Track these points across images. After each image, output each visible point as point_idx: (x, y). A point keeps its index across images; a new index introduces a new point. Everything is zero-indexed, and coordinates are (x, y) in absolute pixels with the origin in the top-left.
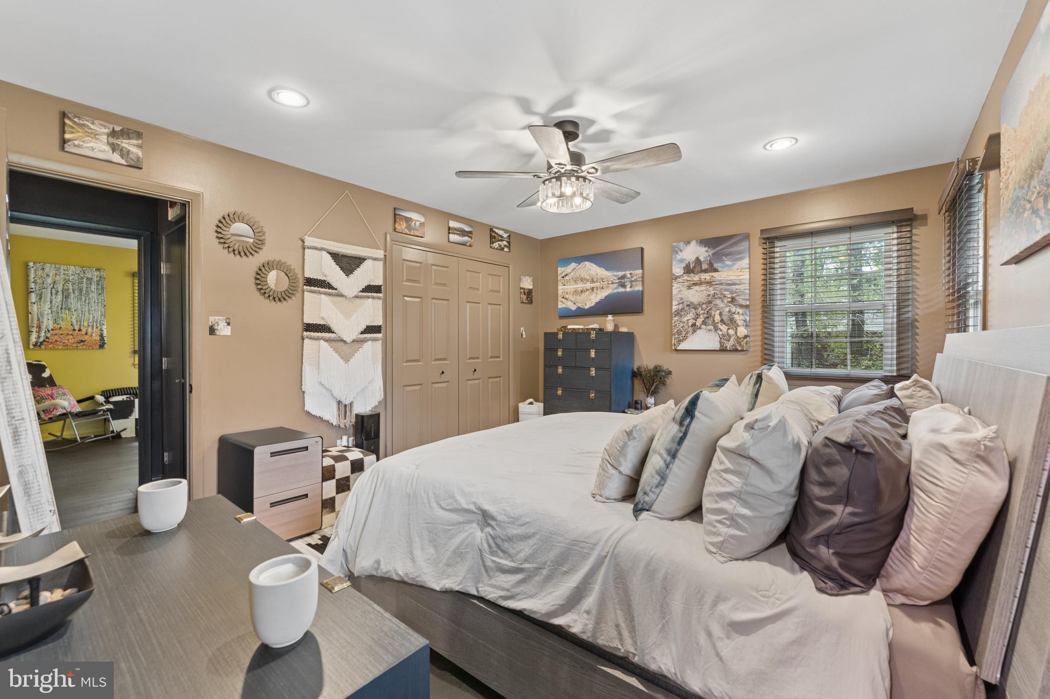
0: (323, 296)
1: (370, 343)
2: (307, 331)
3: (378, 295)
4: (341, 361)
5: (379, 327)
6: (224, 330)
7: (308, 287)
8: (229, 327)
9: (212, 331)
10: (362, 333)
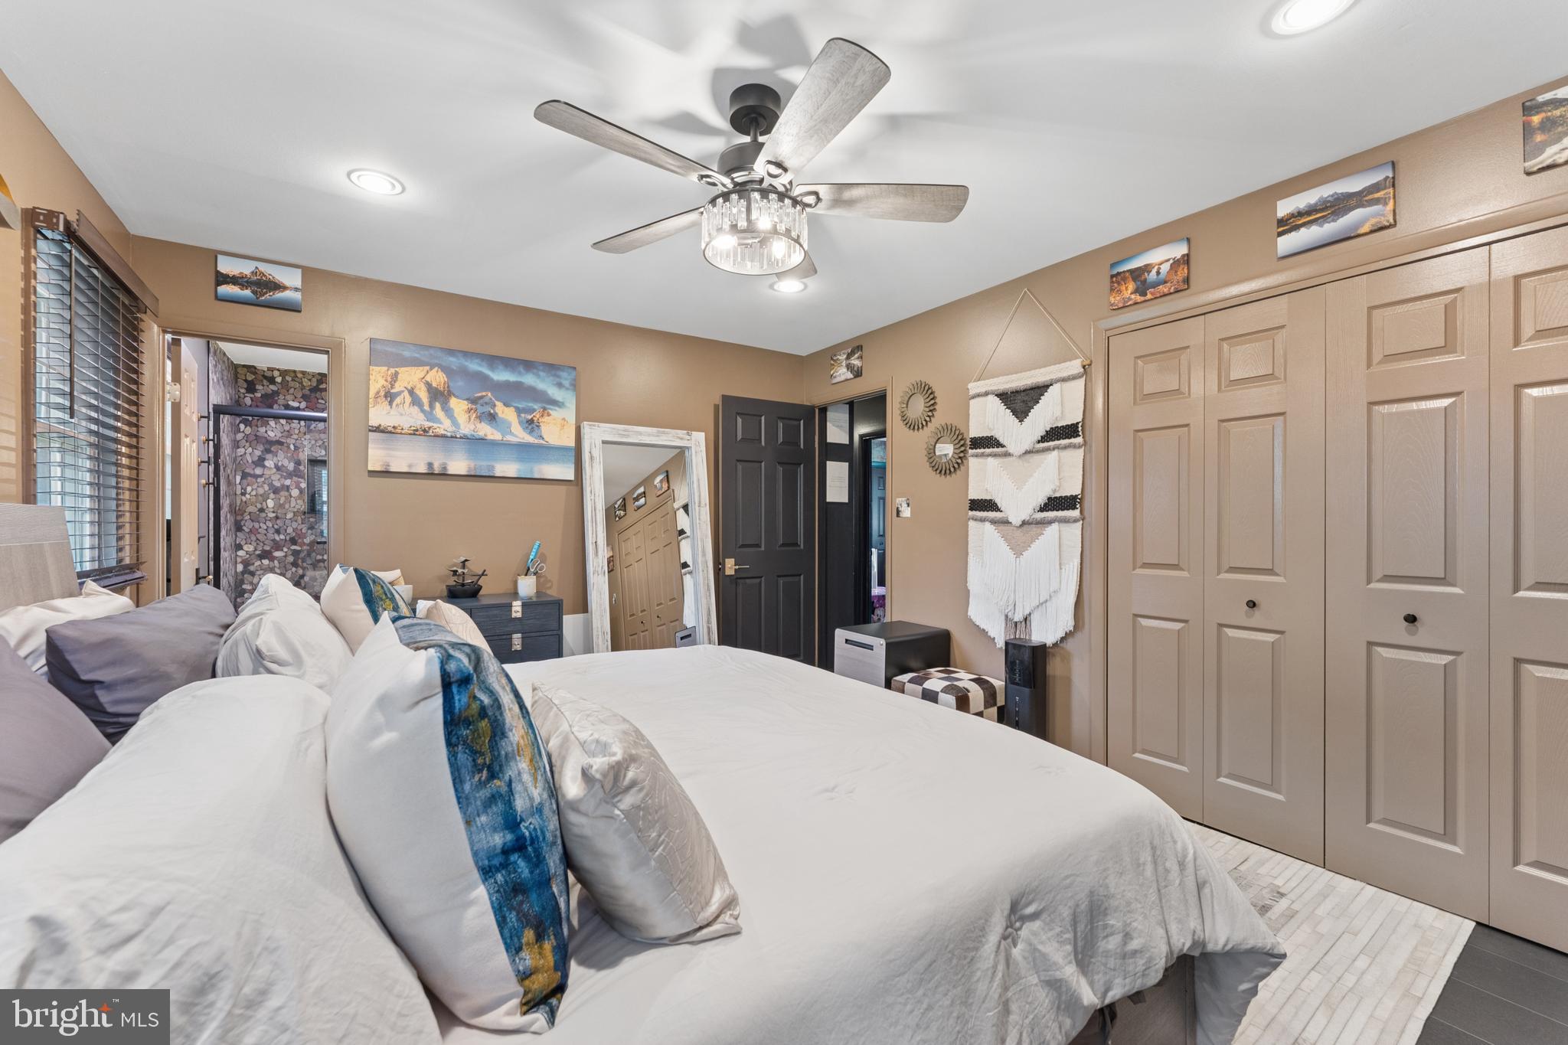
0: (990, 459)
1: (1055, 526)
2: (971, 509)
3: (1073, 440)
4: (1011, 555)
5: (1074, 498)
6: (906, 512)
7: (974, 450)
8: (909, 509)
9: (898, 512)
10: (1042, 509)
